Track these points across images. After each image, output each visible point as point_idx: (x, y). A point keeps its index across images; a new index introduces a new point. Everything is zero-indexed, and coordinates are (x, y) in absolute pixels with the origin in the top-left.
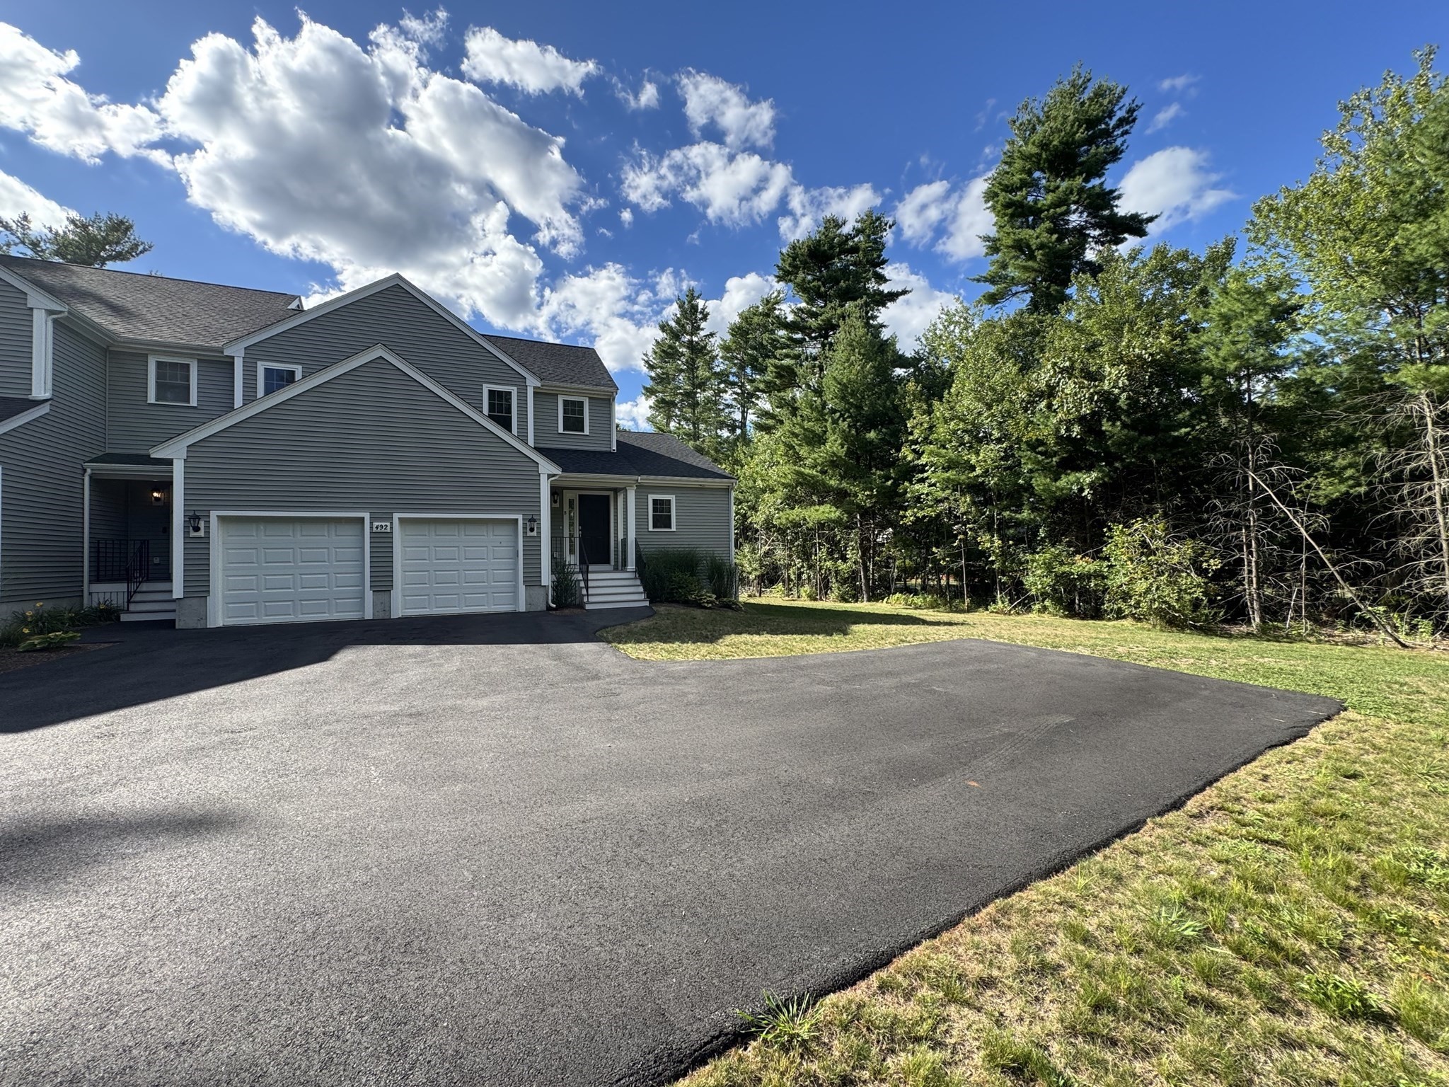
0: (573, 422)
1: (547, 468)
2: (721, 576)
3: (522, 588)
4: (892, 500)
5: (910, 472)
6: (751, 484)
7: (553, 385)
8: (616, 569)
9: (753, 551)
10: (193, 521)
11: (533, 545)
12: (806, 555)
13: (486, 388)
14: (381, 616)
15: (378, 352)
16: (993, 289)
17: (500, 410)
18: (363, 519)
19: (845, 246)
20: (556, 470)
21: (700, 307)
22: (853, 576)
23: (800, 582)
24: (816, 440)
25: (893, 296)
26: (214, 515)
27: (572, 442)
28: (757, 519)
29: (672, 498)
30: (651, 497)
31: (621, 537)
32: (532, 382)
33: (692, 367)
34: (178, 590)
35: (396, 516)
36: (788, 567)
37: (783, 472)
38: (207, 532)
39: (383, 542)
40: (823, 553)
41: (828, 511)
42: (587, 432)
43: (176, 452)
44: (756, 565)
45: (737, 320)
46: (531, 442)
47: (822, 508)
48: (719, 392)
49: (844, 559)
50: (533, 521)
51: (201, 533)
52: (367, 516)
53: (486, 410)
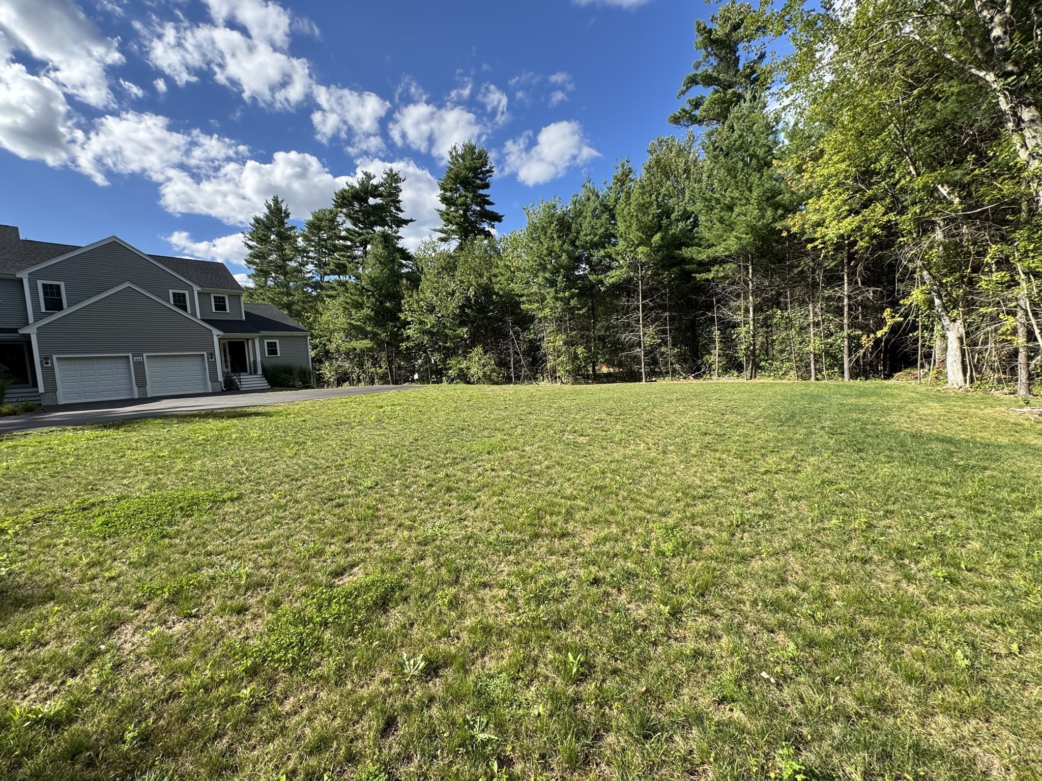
0: (221, 306)
1: (216, 333)
2: (305, 376)
3: (209, 383)
4: (396, 338)
5: (406, 324)
6: (326, 326)
7: (207, 290)
8: (251, 374)
9: (331, 365)
10: (45, 359)
11: (213, 365)
12: (361, 365)
13: (171, 292)
14: (142, 396)
15: (127, 284)
16: (443, 235)
17: (180, 301)
18: (128, 357)
19: (374, 191)
20: (221, 333)
21: (284, 208)
22: (385, 374)
23: (359, 381)
24: (359, 306)
25: (406, 222)
26: (54, 357)
27: (220, 316)
28: (332, 347)
29: (277, 341)
30: (266, 341)
31: (252, 360)
32: (196, 289)
33: (280, 249)
34: (41, 389)
35: (145, 355)
36: (352, 373)
37: (342, 321)
38: (52, 364)
39: (140, 367)
40: (369, 364)
41: (366, 343)
42: (228, 311)
43: (31, 332)
44: (333, 373)
45: (311, 218)
46: (199, 316)
47: (364, 342)
48: (303, 265)
49: (381, 367)
50: (212, 355)
51: (49, 365)
52: (130, 355)
53: (172, 302)
